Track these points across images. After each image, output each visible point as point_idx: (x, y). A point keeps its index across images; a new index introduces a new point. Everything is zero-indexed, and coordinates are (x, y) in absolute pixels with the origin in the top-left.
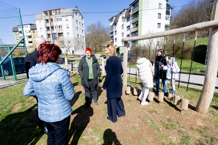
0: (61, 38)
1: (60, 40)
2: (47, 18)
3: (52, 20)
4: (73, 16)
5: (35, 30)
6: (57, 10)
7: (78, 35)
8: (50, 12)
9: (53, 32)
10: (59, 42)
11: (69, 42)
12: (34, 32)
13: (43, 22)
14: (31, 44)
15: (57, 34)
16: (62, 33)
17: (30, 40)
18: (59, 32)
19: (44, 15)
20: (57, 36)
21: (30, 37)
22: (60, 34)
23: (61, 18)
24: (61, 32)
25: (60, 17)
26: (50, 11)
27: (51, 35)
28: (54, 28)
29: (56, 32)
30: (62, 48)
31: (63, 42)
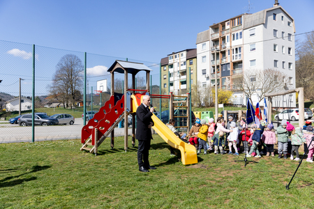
0: (238, 71)
1: (234, 77)
2: (217, 36)
3: (224, 39)
4: (265, 25)
5: (194, 60)
6: (235, 19)
7: (276, 61)
8: (223, 24)
9: (224, 61)
10: (233, 80)
11: (253, 79)
12: (191, 64)
13: (209, 44)
14: (184, 86)
15: (231, 65)
16: (241, 62)
17: (184, 78)
18: (235, 60)
19: (211, 31)
20: (230, 68)
21: (184, 73)
22: (237, 64)
23: (241, 33)
24: (238, 60)
25: (239, 32)
26: (221, 23)
27: (220, 66)
28: (227, 53)
29: (229, 61)
30: (238, 91)
31: (240, 80)
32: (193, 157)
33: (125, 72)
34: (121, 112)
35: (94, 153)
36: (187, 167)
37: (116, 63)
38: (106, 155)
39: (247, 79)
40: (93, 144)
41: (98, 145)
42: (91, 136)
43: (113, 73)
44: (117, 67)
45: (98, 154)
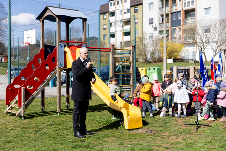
0: (190, 20)
1: (185, 27)
5: (139, 7)
9: (175, 9)
10: (184, 31)
11: (207, 30)
12: (136, 11)
14: (127, 38)
15: (182, 13)
16: (194, 10)
17: (127, 28)
18: (187, 8)
20: (181, 17)
21: (127, 22)
22: (189, 12)
24: (191, 7)
27: (170, 15)
29: (180, 9)
30: (190, 44)
31: (193, 31)
32: (137, 121)
33: (57, 19)
34: (53, 68)
35: (20, 117)
36: (130, 132)
37: (46, 9)
38: (35, 119)
39: (200, 30)
40: (20, 106)
41: (26, 106)
42: (17, 97)
43: (43, 21)
44: (47, 13)
45: (25, 118)
